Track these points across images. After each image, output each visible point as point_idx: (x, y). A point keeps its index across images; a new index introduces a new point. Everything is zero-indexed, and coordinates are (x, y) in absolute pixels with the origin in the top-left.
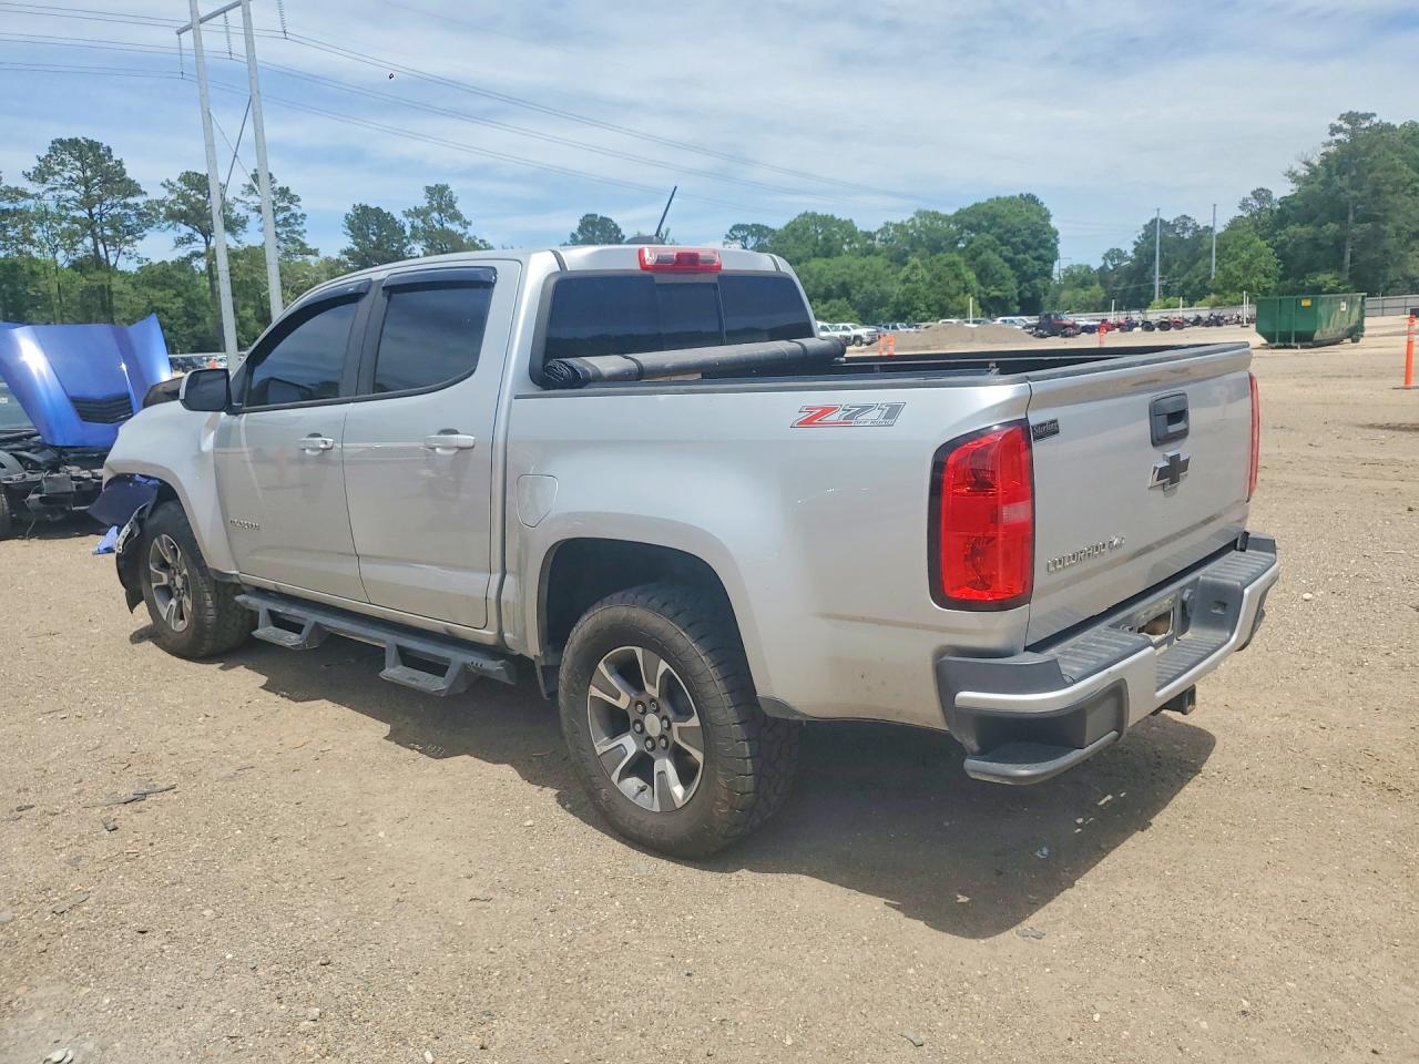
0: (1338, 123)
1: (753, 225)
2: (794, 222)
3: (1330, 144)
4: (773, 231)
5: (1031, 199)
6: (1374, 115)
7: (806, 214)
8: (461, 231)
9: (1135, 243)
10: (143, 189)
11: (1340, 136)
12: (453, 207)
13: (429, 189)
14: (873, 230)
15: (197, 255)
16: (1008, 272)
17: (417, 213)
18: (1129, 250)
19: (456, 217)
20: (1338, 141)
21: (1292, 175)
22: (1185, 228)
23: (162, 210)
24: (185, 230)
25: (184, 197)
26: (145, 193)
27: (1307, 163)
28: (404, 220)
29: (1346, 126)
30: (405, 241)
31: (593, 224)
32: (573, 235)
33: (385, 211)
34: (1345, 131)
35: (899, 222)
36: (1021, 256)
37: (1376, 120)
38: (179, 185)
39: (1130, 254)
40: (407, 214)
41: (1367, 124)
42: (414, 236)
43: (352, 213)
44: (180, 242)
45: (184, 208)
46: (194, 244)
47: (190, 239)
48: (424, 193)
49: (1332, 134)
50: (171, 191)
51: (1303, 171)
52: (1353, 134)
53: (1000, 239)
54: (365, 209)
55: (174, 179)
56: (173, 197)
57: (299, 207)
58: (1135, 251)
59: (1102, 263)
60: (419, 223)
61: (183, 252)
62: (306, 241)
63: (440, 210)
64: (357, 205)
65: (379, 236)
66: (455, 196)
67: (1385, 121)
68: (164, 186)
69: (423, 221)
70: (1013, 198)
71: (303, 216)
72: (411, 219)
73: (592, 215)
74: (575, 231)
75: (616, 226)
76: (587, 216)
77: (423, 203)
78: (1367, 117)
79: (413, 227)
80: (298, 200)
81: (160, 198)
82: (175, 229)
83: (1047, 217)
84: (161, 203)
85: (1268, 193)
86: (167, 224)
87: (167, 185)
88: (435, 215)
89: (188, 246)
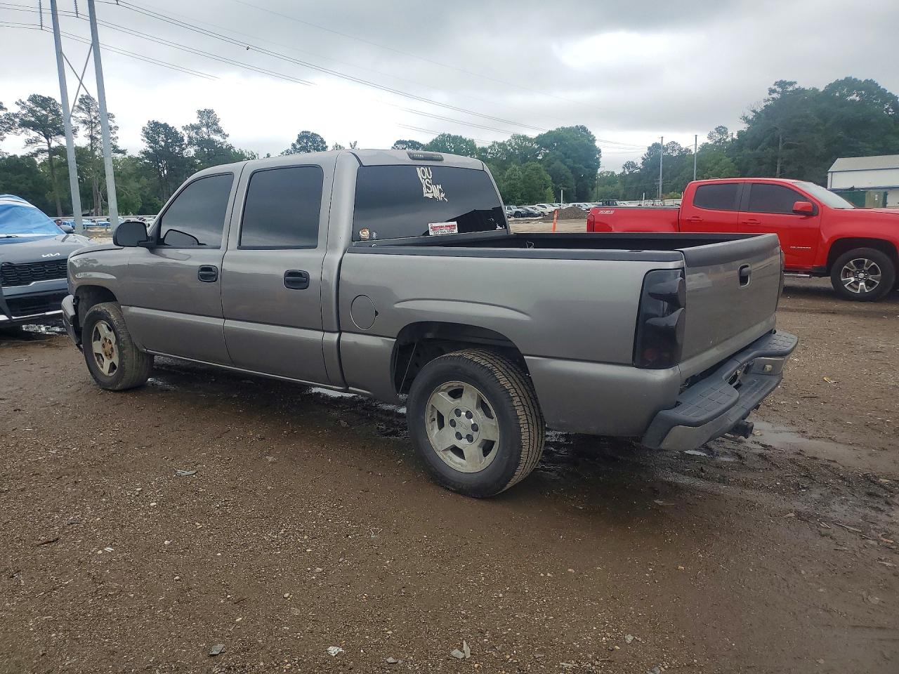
0: (773, 88)
1: (410, 141)
2: (436, 140)
3: (769, 100)
4: (422, 145)
5: (584, 129)
6: (795, 83)
7: (443, 135)
8: (222, 140)
9: (643, 159)
10: (4, 106)
11: (775, 95)
12: (216, 124)
13: (200, 112)
14: (486, 146)
15: (43, 151)
16: (569, 174)
17: (193, 127)
18: (639, 163)
19: (219, 131)
20: (773, 98)
21: (746, 119)
22: (674, 150)
23: (17, 120)
24: (33, 134)
25: (31, 111)
26: (6, 109)
27: (754, 111)
28: (184, 132)
29: (779, 90)
30: (184, 146)
31: (307, 137)
32: (293, 145)
33: (171, 126)
34: (778, 93)
35: (501, 141)
36: (577, 166)
37: (797, 86)
38: (28, 103)
39: (639, 165)
40: (185, 128)
41: (790, 89)
42: (190, 143)
43: (147, 126)
44: (29, 142)
45: (33, 119)
46: (40, 144)
47: (37, 141)
48: (197, 115)
49: (770, 94)
50: (23, 108)
51: (751, 116)
52: (783, 93)
53: (565, 154)
54: (156, 124)
55: (25, 99)
56: (24, 112)
57: (113, 122)
58: (643, 163)
59: (622, 171)
60: (193, 134)
61: (32, 149)
62: (118, 144)
63: (208, 126)
64: (151, 121)
65: (166, 142)
66: (218, 117)
67: (802, 87)
68: (18, 104)
69: (197, 133)
70: (573, 128)
71: (117, 128)
72: (188, 132)
73: (305, 132)
74: (295, 142)
75: (322, 139)
76: (303, 132)
77: (196, 121)
78: (791, 84)
79: (189, 137)
80: (113, 117)
81: (16, 112)
82: (26, 134)
83: (594, 140)
84: (16, 115)
85: (726, 129)
86: (20, 130)
87: (20, 103)
88: (204, 129)
89: (35, 145)
